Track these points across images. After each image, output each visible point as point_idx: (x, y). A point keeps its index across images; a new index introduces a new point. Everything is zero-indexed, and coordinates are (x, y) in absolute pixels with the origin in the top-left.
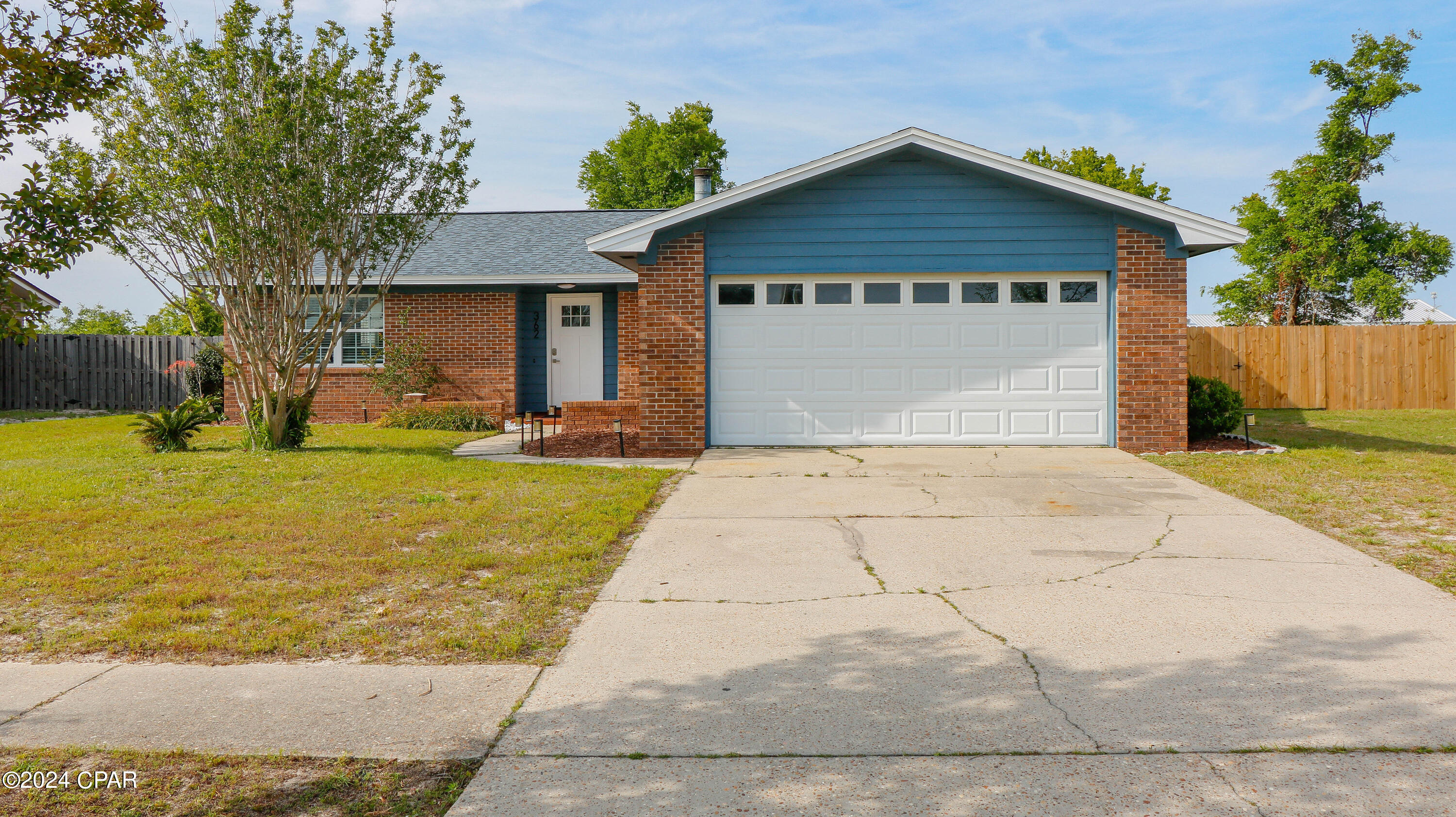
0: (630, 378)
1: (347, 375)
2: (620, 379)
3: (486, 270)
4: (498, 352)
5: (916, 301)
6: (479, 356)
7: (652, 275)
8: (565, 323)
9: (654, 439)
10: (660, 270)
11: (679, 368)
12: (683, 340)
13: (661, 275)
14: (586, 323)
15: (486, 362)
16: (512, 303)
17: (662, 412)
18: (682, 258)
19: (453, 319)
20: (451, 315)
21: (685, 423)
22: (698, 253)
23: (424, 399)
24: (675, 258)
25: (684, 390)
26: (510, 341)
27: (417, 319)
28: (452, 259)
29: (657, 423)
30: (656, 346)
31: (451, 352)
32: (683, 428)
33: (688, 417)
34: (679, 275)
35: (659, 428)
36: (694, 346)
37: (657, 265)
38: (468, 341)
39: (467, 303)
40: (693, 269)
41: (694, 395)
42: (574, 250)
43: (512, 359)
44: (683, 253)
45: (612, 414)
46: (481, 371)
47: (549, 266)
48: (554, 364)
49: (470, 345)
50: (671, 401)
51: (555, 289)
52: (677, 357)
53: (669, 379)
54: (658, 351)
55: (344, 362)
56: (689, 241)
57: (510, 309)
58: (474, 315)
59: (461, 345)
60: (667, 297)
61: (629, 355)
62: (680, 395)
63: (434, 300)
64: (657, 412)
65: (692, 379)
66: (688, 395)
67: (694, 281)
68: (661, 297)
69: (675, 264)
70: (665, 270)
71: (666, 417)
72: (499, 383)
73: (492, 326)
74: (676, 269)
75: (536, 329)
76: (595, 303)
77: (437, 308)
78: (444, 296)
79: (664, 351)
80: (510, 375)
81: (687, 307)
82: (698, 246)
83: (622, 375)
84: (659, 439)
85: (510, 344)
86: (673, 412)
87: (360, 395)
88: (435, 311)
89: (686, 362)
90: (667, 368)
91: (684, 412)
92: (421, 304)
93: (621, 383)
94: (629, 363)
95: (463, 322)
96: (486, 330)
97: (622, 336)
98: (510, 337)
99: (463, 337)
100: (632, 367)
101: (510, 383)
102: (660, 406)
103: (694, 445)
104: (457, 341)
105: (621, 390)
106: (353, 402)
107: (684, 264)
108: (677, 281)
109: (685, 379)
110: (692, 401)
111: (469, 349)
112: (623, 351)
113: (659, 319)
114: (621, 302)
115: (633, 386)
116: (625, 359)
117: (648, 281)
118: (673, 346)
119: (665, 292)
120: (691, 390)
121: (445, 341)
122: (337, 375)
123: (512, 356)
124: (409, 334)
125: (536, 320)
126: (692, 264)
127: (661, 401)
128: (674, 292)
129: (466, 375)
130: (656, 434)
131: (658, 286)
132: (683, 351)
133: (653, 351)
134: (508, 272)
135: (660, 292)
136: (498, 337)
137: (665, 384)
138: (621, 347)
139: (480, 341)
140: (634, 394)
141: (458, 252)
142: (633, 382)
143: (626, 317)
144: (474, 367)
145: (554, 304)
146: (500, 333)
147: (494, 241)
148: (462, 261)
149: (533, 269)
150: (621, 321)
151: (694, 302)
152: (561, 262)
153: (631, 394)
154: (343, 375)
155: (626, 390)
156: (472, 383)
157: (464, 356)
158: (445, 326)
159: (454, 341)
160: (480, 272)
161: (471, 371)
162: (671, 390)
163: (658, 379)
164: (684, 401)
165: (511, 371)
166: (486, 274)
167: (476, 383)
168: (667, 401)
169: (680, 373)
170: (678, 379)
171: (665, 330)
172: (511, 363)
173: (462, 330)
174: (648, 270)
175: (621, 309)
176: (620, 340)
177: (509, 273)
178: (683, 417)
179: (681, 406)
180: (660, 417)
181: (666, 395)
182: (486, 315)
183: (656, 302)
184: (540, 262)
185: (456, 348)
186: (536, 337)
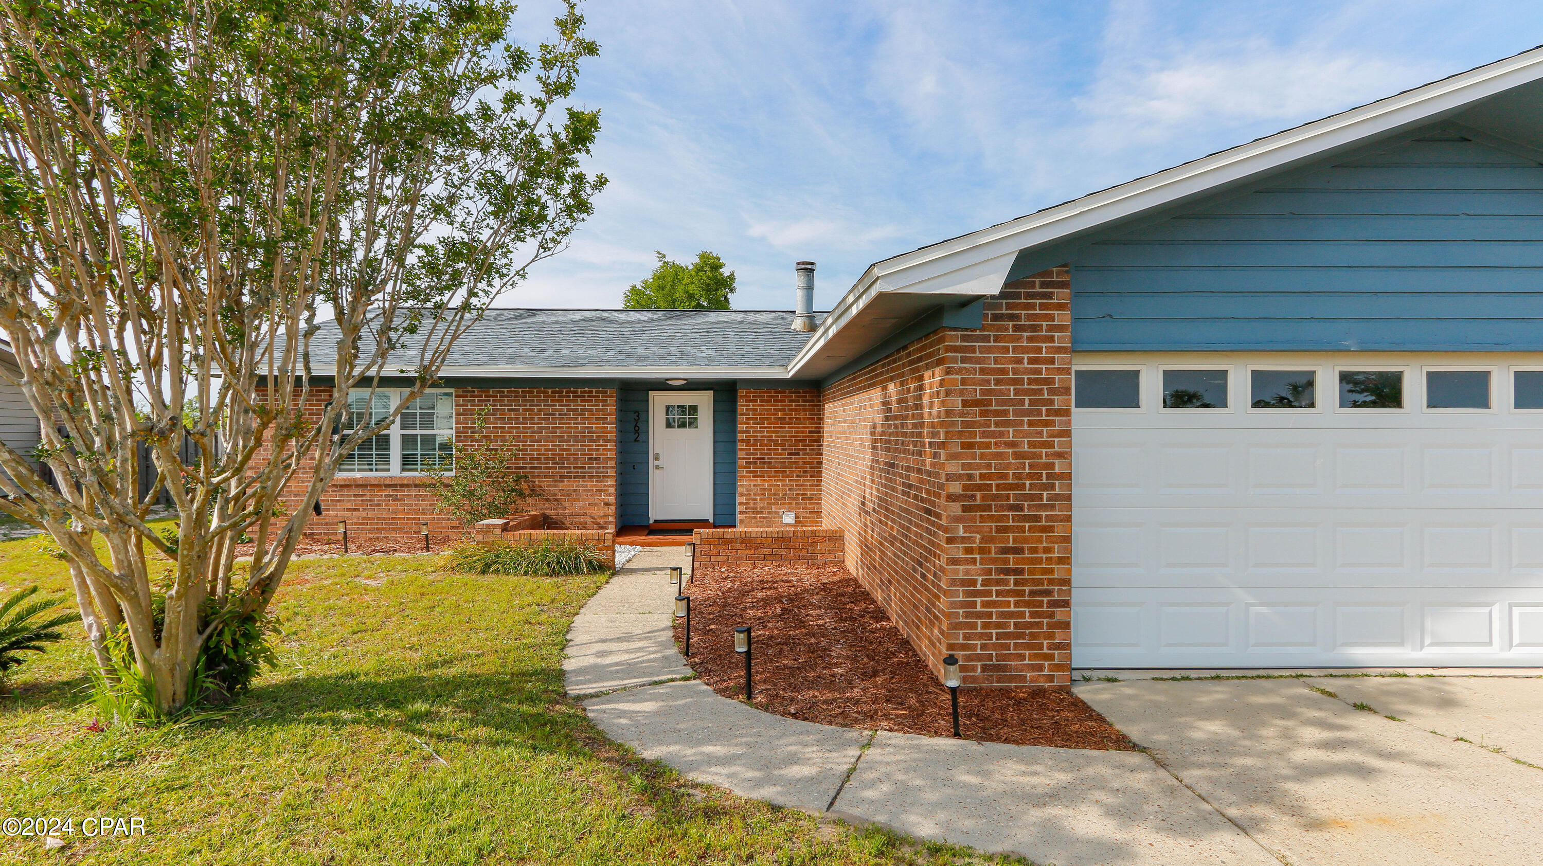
0: (751, 490)
1: (408, 486)
2: (740, 490)
3: (581, 361)
4: (595, 459)
5: (1432, 403)
6: (572, 463)
7: (973, 350)
8: (669, 425)
9: (974, 669)
10: (986, 339)
11: (1021, 530)
12: (1030, 476)
13: (989, 350)
14: (693, 423)
15: (579, 473)
16: (611, 401)
17: (990, 615)
18: (1029, 317)
19: (539, 419)
20: (537, 414)
21: (1033, 636)
22: (1060, 307)
23: (505, 528)
24: (1016, 317)
25: (1031, 572)
26: (609, 445)
27: (495, 419)
28: (538, 349)
29: (981, 636)
30: (979, 487)
31: (538, 459)
32: (1029, 646)
33: (1039, 625)
34: (1025, 350)
35: (983, 647)
36: (1052, 487)
37: (983, 328)
38: (559, 446)
39: (558, 401)
40: (1051, 339)
41: (1051, 582)
42: (676, 343)
43: (612, 468)
44: (1032, 307)
45: (760, 547)
46: (574, 481)
47: (655, 358)
48: (657, 471)
49: (560, 450)
50: (1008, 593)
51: (662, 385)
52: (1020, 508)
53: (1006, 550)
54: (984, 498)
55: (403, 470)
56: (1043, 285)
57: (610, 408)
58: (565, 414)
59: (550, 450)
60: (1001, 393)
61: (750, 463)
62: (1024, 582)
63: (516, 396)
64: (979, 615)
65: (1047, 550)
66: (1040, 582)
67: (1052, 361)
68: (989, 392)
69: (1017, 328)
70: (997, 339)
71: (998, 625)
72: (596, 495)
73: (587, 428)
74: (1018, 339)
75: (637, 431)
76: (704, 401)
77: (520, 405)
78: (529, 392)
79: (995, 497)
80: (609, 486)
81: (1039, 413)
82: (1060, 295)
83: (742, 486)
84: (985, 668)
85: (610, 450)
86: (1011, 615)
87: (423, 509)
88: (518, 410)
89: (1037, 518)
90: (999, 530)
91: (1032, 615)
92: (500, 401)
93: (741, 495)
94: (751, 472)
95: (552, 423)
96: (580, 432)
97: (743, 441)
98: (609, 441)
99: (552, 441)
100: (754, 476)
101: (609, 495)
102: (985, 604)
103: (1051, 678)
104: (545, 446)
105: (741, 504)
106: (414, 519)
107: (1034, 328)
108: (1020, 361)
109: (1034, 550)
110: (1048, 593)
111: (559, 454)
112: (744, 459)
113: (984, 434)
114: (741, 401)
115: (755, 499)
116: (745, 467)
117: (964, 360)
118: (1012, 487)
119: (998, 382)
120: (1046, 571)
121: (530, 446)
122: (395, 486)
123: (612, 463)
124: (485, 437)
125: (637, 421)
126: (1050, 328)
127: (988, 594)
128: (1015, 382)
129: (555, 486)
130: (979, 658)
131: (982, 371)
132: (1032, 497)
133: (973, 497)
134: (608, 363)
135: (988, 382)
136: (595, 441)
137: (994, 561)
138: (741, 454)
139: (573, 445)
140: (756, 508)
141: (543, 343)
142: (755, 495)
143: (747, 419)
144: (565, 477)
145: (658, 402)
146: (597, 437)
147: (582, 333)
148: (549, 351)
149: (638, 361)
150: (741, 423)
151: (1052, 402)
152: (669, 354)
153: (753, 508)
154: (402, 486)
155: (746, 504)
156: (563, 495)
157: (553, 463)
158: (529, 428)
159: (542, 446)
160: (575, 363)
161: (563, 481)
162: (1007, 572)
163: (982, 550)
164: (1032, 593)
165: (611, 482)
166: (583, 365)
167: (569, 495)
168: (998, 593)
169: (1026, 540)
170: (1020, 551)
171: (999, 455)
172: (611, 472)
173: (552, 432)
174: (964, 338)
175: (741, 409)
176: (740, 445)
177: (611, 365)
178: (1030, 625)
179: (1028, 604)
180: (985, 626)
181: (998, 582)
182: (581, 415)
183: (977, 403)
184: (644, 354)
185: (544, 454)
186: (635, 440)
